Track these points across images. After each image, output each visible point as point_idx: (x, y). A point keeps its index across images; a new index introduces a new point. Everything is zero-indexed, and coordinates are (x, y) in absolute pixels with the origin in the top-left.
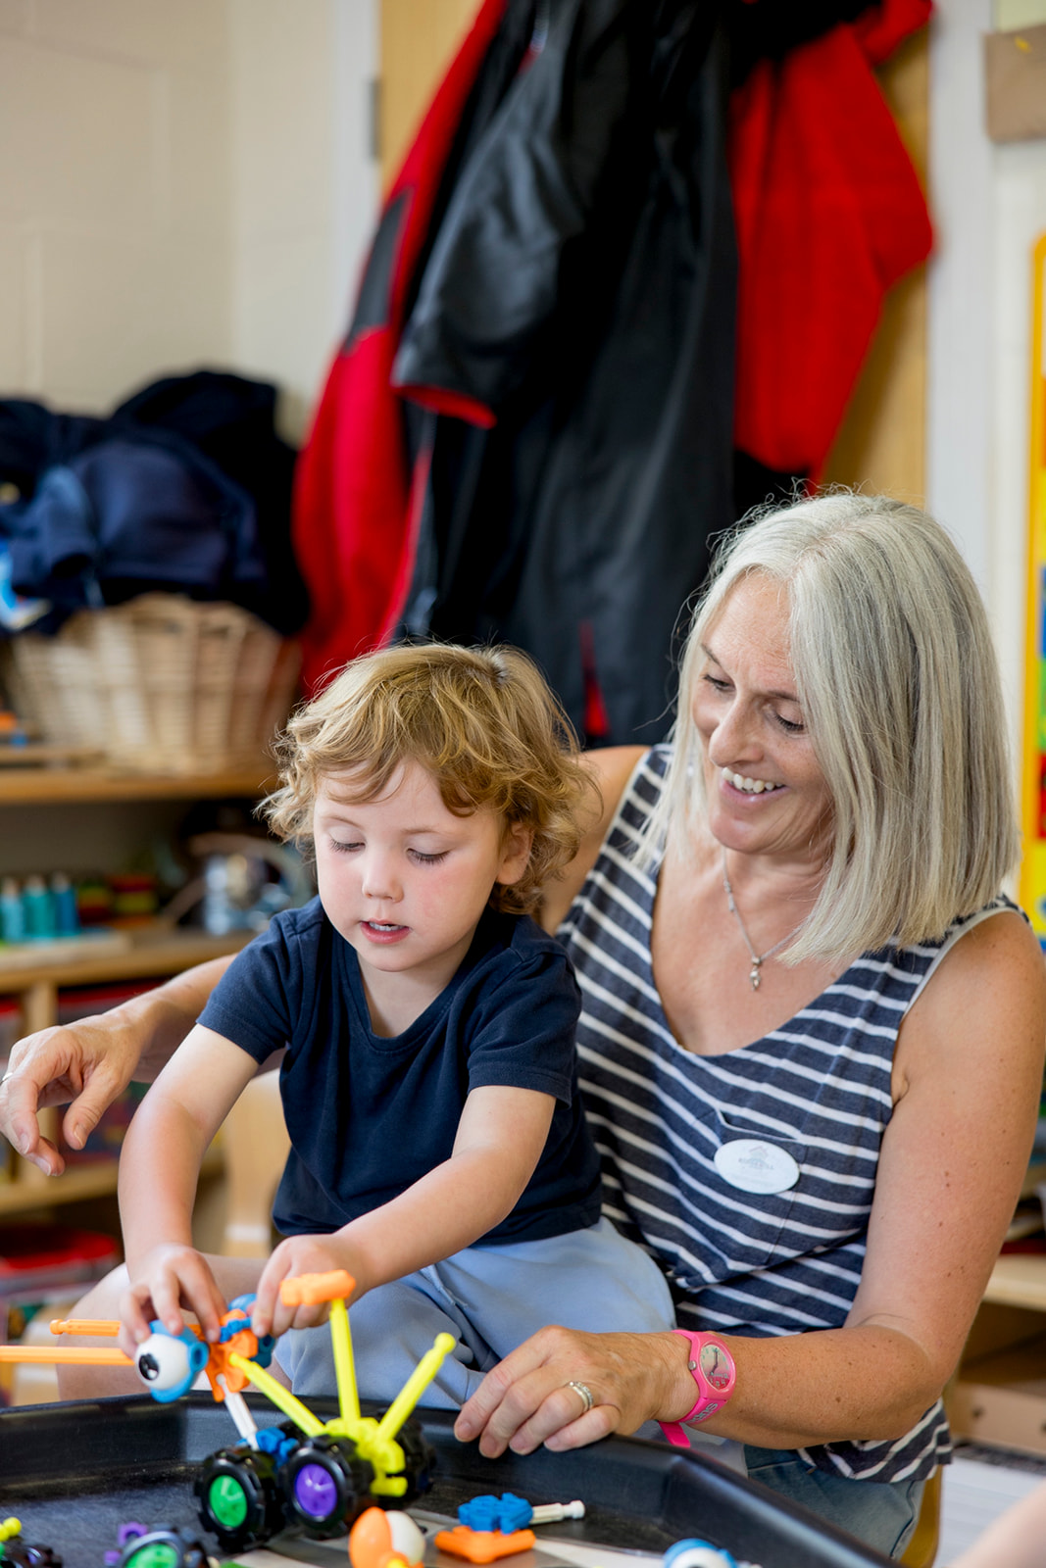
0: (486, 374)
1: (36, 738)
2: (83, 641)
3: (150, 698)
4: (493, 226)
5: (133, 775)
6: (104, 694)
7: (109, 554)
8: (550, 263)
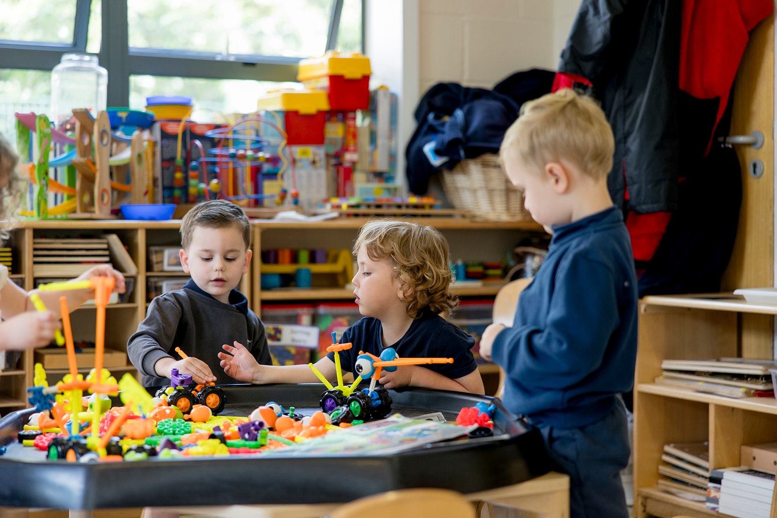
0: (588, 67)
1: (451, 206)
2: (464, 172)
3: (490, 192)
4: (591, 11)
5: (486, 221)
6: (474, 191)
7: (468, 139)
8: (608, 24)
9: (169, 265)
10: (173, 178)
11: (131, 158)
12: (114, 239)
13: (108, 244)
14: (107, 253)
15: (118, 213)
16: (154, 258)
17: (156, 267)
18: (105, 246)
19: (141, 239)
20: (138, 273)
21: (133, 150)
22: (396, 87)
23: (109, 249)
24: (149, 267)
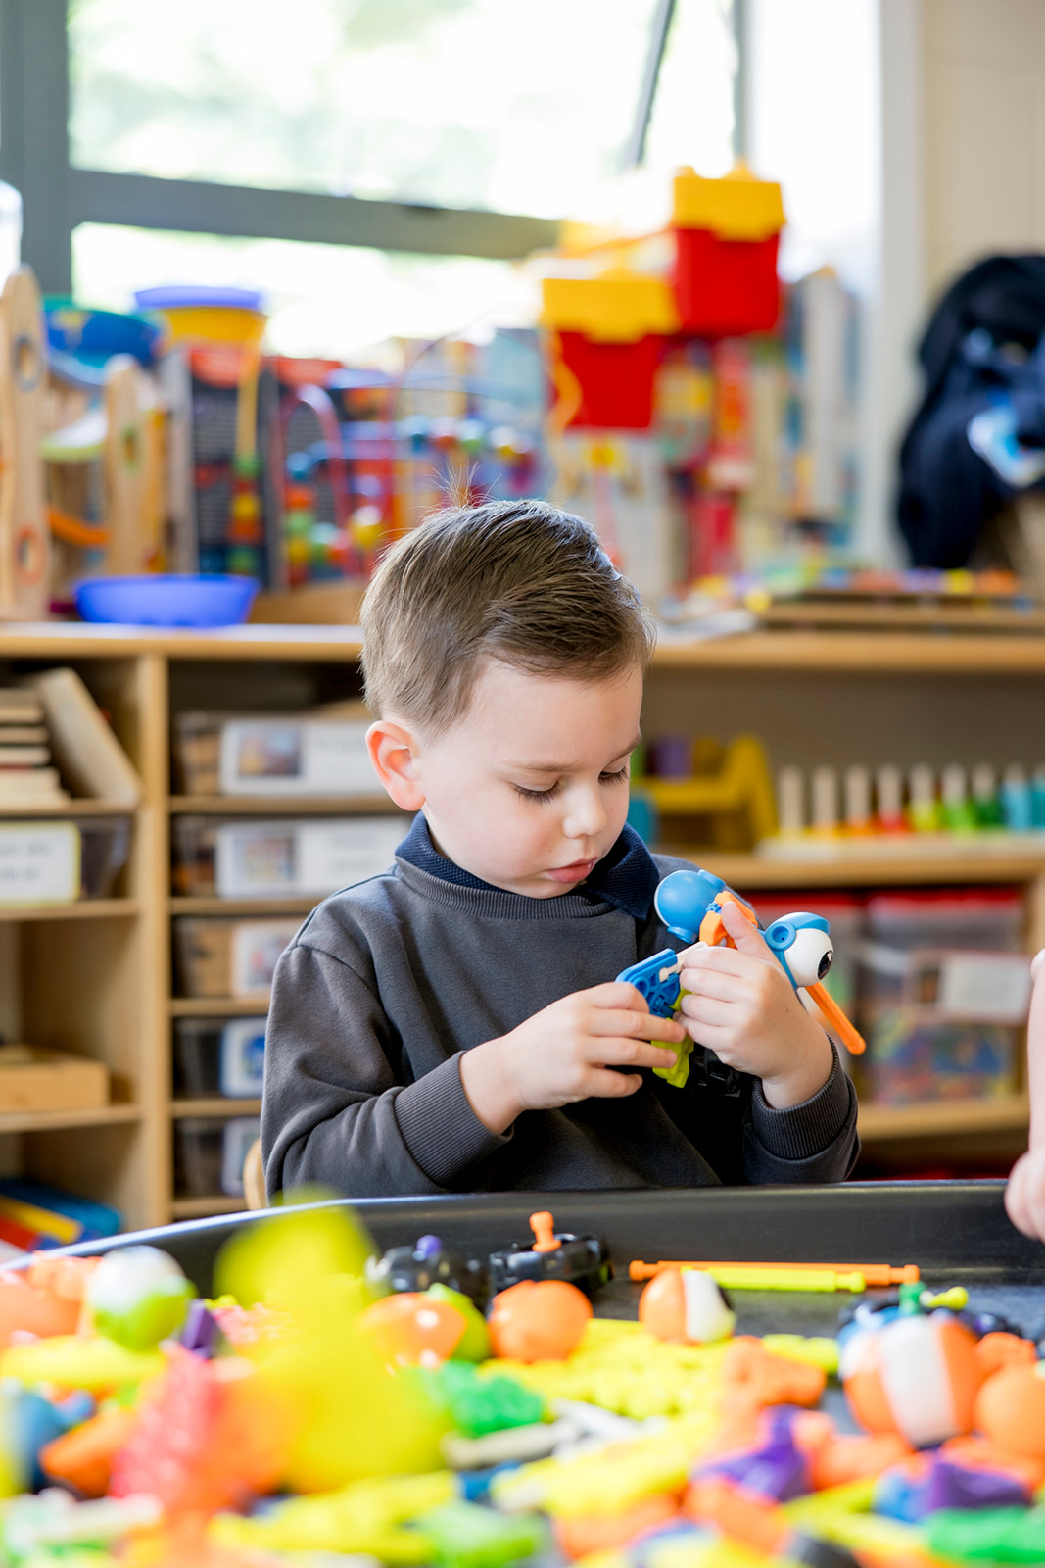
9: (243, 774)
10: (225, 515)
11: (106, 445)
12: (64, 691)
13: (43, 706)
14: (35, 735)
15: (69, 610)
16: (193, 753)
17: (198, 784)
18: (30, 714)
19: (149, 690)
20: (143, 801)
21: (111, 418)
22: (862, 271)
23: (45, 723)
24: (177, 781)
